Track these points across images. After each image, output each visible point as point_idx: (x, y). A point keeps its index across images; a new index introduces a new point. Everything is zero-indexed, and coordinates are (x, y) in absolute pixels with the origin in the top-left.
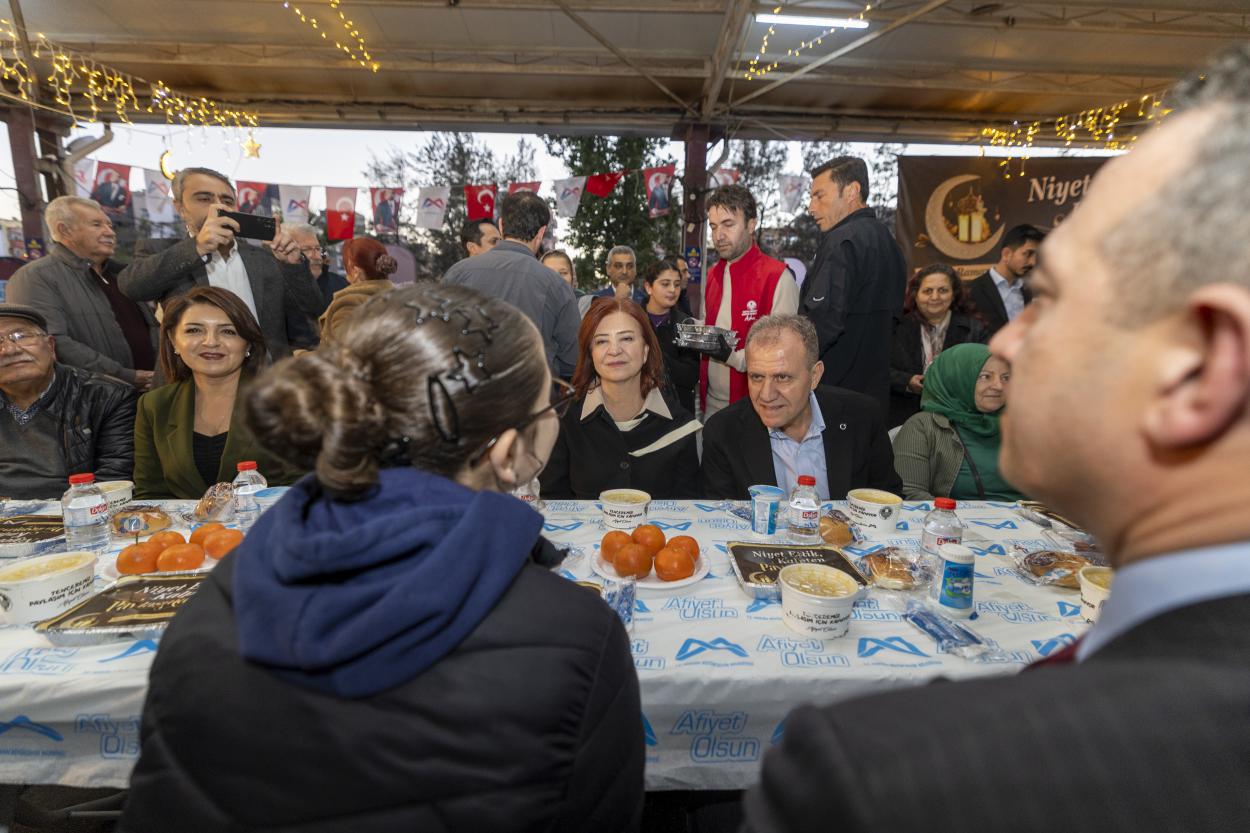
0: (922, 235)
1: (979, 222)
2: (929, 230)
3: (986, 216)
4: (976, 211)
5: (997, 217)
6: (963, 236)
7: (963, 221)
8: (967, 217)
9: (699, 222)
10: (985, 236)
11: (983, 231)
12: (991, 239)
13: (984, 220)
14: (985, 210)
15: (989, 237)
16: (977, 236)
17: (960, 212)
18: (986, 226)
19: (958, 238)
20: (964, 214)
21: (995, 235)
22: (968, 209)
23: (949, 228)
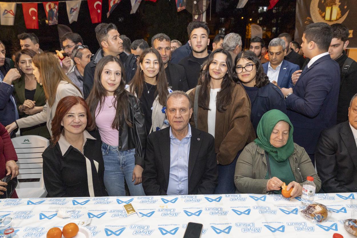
0: (308, 18)
1: (336, 10)
2: (312, 15)
3: (340, 7)
4: (335, 4)
5: (346, 7)
6: (327, 17)
7: (328, 10)
8: (330, 8)
9: (200, 14)
10: (338, 17)
11: (338, 14)
12: (341, 19)
13: (339, 9)
14: (340, 4)
15: (340, 18)
16: (334, 17)
17: (327, 5)
18: (340, 12)
19: (325, 19)
20: (329, 6)
21: (344, 16)
22: (331, 4)
23: (321, 14)
